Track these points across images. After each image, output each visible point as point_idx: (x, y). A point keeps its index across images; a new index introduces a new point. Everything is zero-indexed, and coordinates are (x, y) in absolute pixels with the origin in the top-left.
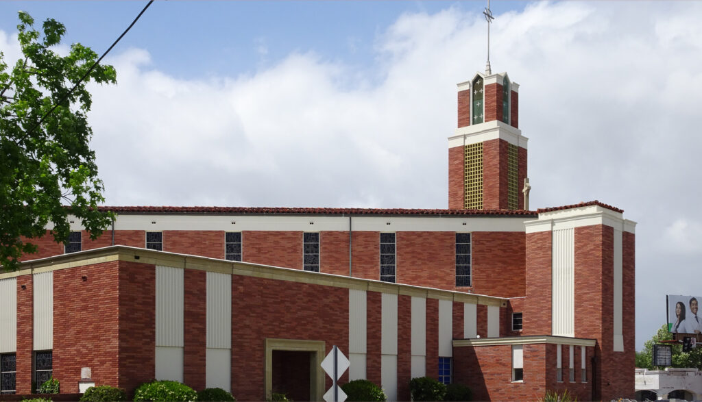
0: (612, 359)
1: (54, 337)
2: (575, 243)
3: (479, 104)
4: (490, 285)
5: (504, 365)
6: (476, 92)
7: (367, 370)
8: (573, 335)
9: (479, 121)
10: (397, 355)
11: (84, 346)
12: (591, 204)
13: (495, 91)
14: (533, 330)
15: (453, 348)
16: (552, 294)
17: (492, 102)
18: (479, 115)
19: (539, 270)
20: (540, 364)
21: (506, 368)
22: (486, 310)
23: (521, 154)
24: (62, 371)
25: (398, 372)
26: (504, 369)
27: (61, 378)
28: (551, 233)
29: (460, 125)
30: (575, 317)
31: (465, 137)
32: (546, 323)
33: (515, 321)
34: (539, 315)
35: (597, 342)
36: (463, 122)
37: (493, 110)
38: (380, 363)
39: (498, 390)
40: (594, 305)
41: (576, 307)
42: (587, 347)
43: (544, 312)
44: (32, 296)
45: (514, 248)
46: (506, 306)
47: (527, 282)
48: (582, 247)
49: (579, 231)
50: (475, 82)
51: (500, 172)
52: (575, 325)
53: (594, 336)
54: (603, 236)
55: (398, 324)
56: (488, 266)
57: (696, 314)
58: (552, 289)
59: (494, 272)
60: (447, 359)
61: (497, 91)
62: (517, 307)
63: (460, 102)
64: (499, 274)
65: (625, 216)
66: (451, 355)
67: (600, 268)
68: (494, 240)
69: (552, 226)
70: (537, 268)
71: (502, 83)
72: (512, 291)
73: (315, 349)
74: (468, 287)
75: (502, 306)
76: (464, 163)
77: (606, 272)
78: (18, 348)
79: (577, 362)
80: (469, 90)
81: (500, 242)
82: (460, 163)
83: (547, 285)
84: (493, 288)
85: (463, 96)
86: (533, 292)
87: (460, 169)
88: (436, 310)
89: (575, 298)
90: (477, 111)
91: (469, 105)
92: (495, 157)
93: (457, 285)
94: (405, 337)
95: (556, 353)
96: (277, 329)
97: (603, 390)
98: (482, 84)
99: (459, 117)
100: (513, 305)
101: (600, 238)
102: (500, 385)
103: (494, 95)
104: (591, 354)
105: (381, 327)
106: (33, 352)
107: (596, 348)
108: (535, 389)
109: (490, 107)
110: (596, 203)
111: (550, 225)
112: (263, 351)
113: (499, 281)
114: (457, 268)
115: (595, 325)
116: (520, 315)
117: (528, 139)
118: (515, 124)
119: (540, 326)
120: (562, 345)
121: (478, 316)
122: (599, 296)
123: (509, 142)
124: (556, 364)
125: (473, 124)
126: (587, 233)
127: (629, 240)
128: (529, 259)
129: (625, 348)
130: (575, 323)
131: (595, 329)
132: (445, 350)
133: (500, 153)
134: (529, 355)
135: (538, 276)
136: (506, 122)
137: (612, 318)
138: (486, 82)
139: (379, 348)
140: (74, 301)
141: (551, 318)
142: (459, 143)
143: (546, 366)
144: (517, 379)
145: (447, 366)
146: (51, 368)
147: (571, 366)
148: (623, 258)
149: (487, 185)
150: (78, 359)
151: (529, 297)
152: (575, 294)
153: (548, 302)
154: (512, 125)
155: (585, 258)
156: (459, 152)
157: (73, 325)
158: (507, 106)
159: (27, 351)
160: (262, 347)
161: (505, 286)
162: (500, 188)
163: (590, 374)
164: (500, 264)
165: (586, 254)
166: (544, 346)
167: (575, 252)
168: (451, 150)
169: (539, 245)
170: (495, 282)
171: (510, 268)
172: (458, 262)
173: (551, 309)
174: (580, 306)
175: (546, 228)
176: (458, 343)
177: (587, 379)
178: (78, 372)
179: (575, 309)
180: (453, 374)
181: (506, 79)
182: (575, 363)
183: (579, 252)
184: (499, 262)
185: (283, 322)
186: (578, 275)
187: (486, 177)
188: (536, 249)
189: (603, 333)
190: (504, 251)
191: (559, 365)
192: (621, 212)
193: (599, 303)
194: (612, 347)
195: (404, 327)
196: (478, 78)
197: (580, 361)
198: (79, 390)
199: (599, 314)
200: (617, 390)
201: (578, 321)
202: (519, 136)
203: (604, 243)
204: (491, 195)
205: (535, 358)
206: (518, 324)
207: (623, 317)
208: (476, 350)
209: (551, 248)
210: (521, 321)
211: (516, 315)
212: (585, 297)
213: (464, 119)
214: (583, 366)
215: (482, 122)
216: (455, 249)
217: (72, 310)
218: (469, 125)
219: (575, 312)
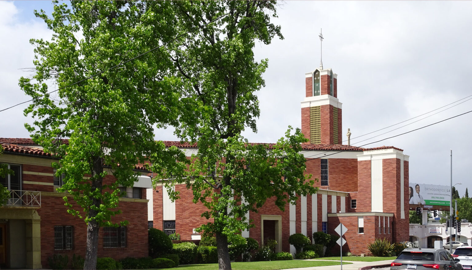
0: (400, 223)
1: (176, 215)
2: (383, 167)
3: (317, 85)
4: (338, 185)
5: (354, 226)
6: (315, 78)
7: (296, 229)
8: (382, 211)
9: (318, 94)
10: (307, 221)
11: (194, 219)
12: (391, 148)
13: (326, 79)
14: (362, 208)
15: (328, 217)
16: (371, 191)
17: (325, 84)
18: (318, 91)
19: (364, 179)
20: (372, 225)
21: (355, 227)
22: (340, 198)
23: (339, 112)
24: (182, 230)
25: (307, 229)
26: (354, 227)
27: (181, 233)
28: (370, 161)
29: (307, 96)
30: (383, 202)
31: (310, 102)
32: (369, 205)
33: (352, 204)
34: (365, 201)
35: (394, 215)
36: (309, 94)
37: (326, 89)
38: (301, 225)
39: (351, 238)
40: (393, 197)
41: (384, 197)
42: (390, 217)
43: (368, 199)
44: (162, 196)
45: (349, 166)
46: (348, 196)
47: (358, 185)
48: (387, 168)
49: (384, 161)
50: (315, 73)
51: (330, 122)
52: (383, 206)
53: (392, 212)
54: (397, 164)
55: (307, 207)
56: (336, 176)
57: (419, 193)
58: (371, 188)
59: (339, 178)
60: (325, 223)
61: (328, 79)
62: (354, 197)
63: (307, 83)
64: (342, 179)
65: (404, 153)
66: (327, 221)
67: (395, 179)
68: (339, 162)
69: (371, 158)
70: (364, 178)
71: (329, 75)
72: (348, 188)
73: (278, 219)
74: (327, 186)
75: (347, 196)
76: (310, 116)
77: (398, 181)
78: (154, 219)
79: (386, 224)
80: (312, 77)
81: (342, 164)
82: (308, 116)
83: (369, 187)
84: (339, 186)
85: (308, 80)
86: (362, 190)
87: (308, 119)
88: (321, 199)
89: (383, 193)
90: (317, 89)
91: (312, 85)
92: (327, 114)
93: (322, 185)
94: (310, 213)
95: (378, 220)
96: (265, 210)
97: (397, 237)
98: (319, 74)
99: (306, 91)
100: (351, 196)
101: (395, 165)
102: (352, 235)
103: (326, 81)
104: (392, 220)
105: (301, 208)
106: (163, 221)
107: (394, 217)
108: (370, 237)
109: (324, 87)
110: (392, 147)
111: (370, 157)
112: (260, 220)
113: (342, 183)
114: (322, 176)
115: (393, 207)
116: (355, 201)
117: (342, 104)
118: (335, 96)
119: (365, 206)
120: (381, 216)
121: (337, 202)
122: (395, 193)
123: (334, 106)
124: (378, 226)
125: (314, 96)
126: (389, 162)
127: (406, 164)
128: (359, 173)
129: (405, 217)
130: (383, 205)
131: (393, 208)
132: (324, 219)
133: (330, 112)
134: (366, 221)
135: (364, 182)
136: (331, 95)
137: (400, 203)
138: (321, 74)
139: (300, 218)
140: (188, 199)
141: (371, 202)
142: (307, 105)
143: (375, 226)
144: (360, 232)
145: (325, 226)
146: (174, 228)
147: (384, 226)
148: (404, 174)
149: (323, 129)
150: (191, 225)
151: (360, 192)
152: (383, 191)
153: (369, 194)
154: (334, 96)
155: (387, 174)
156: (307, 110)
157: (188, 209)
158: (332, 86)
159: (160, 221)
160: (260, 218)
161: (345, 185)
162: (330, 130)
163: (391, 230)
164: (342, 175)
165: (388, 172)
166: (374, 217)
167: (383, 171)
168: (303, 109)
169: (365, 167)
170: (339, 184)
171: (347, 176)
172: (322, 173)
173: (371, 198)
174: (386, 197)
175: (368, 158)
176: (330, 215)
177: (390, 232)
178: (191, 230)
179: (383, 198)
180: (328, 230)
181: (331, 72)
182: (385, 225)
183: (385, 171)
184: (342, 173)
185: (267, 207)
186: (384, 182)
187: (322, 124)
188: (363, 169)
189: (397, 210)
190: (344, 168)
191: (380, 226)
192: (403, 151)
193: (395, 196)
194: (400, 217)
195: (310, 208)
196: (317, 71)
197: (388, 224)
198: (191, 238)
199: (395, 201)
200: (402, 237)
201: (384, 204)
202: (338, 103)
203: (397, 167)
204: (325, 134)
205: (370, 223)
206: (354, 205)
207: (404, 202)
208: (340, 218)
209: (370, 168)
210: (355, 204)
211: (353, 201)
212: (388, 193)
213: (309, 92)
214: (389, 226)
215: (319, 95)
216: (320, 167)
217: (187, 203)
218: (312, 96)
219: (383, 200)
